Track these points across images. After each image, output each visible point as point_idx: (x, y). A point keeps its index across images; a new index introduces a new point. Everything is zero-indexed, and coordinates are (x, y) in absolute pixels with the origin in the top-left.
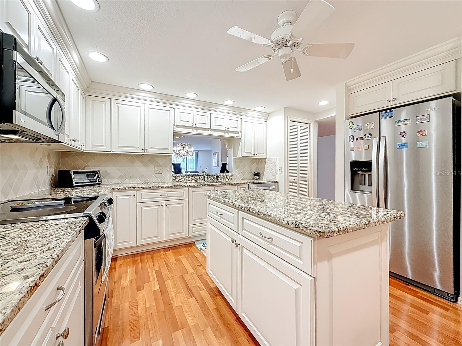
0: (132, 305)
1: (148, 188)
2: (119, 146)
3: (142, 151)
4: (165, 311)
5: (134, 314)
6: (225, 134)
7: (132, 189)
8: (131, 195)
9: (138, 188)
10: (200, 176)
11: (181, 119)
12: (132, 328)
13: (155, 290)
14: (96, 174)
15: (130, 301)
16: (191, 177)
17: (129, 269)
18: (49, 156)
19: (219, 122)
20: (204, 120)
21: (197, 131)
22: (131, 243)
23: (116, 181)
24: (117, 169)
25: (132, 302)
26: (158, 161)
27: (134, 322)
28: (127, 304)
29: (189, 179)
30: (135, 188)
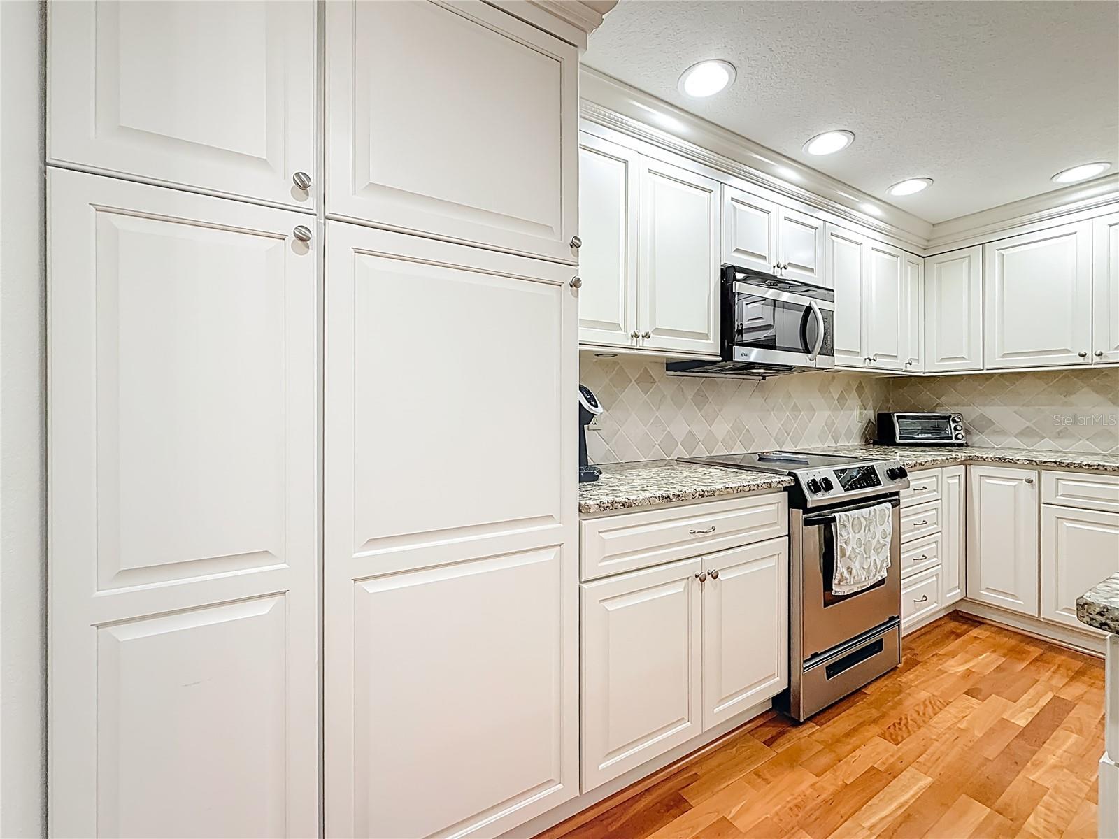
0: (933, 702)
2: (1005, 354)
3: (1081, 360)
4: (992, 761)
5: (921, 713)
7: (1023, 464)
8: (1022, 480)
9: (1045, 462)
12: (900, 723)
13: (1009, 719)
14: (951, 422)
15: (934, 695)
17: (988, 654)
18: (860, 388)
22: (1022, 603)
23: (1013, 441)
24: (1015, 412)
25: (935, 698)
27: (911, 722)
28: (924, 695)
30: (1032, 461)
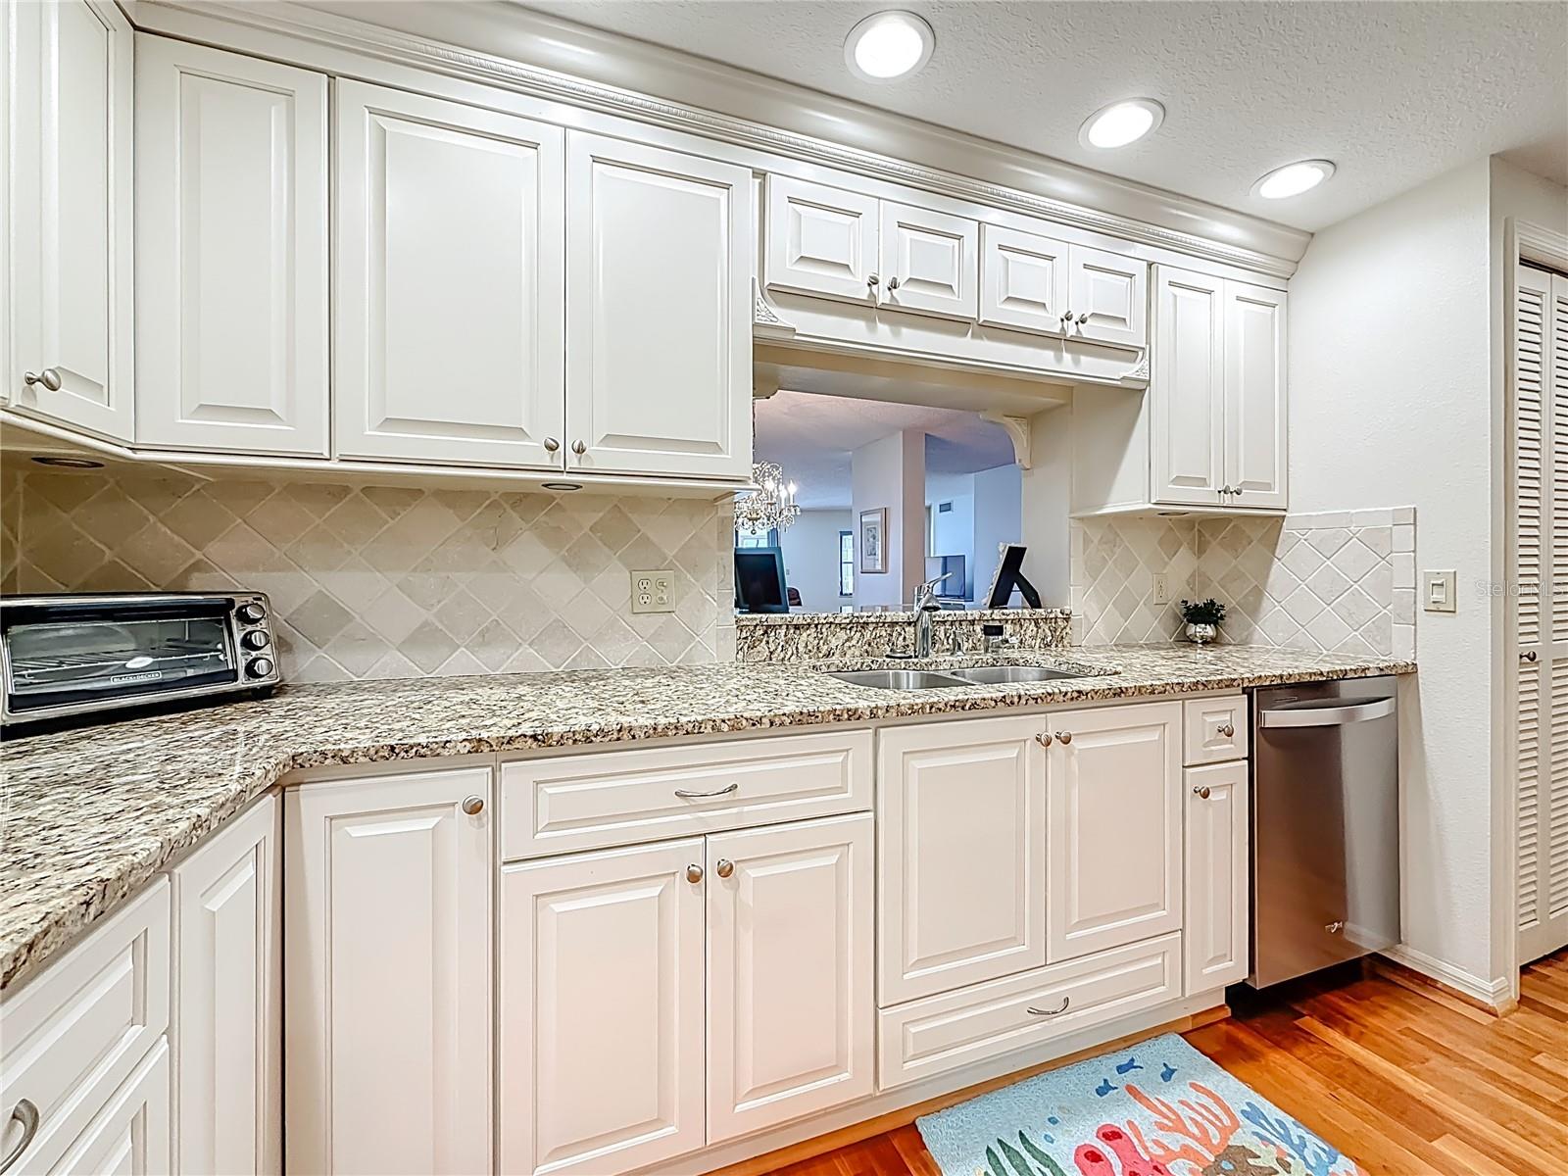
1: (587, 740)
2: (389, 420)
3: (545, 459)
6: (1059, 359)
7: (459, 754)
9: (510, 741)
10: (893, 624)
11: (799, 246)
14: (234, 622)
16: (843, 635)
19: (1028, 277)
20: (941, 259)
21: (896, 334)
24: (399, 586)
26: (651, 535)
29: (834, 643)
30: (480, 740)
